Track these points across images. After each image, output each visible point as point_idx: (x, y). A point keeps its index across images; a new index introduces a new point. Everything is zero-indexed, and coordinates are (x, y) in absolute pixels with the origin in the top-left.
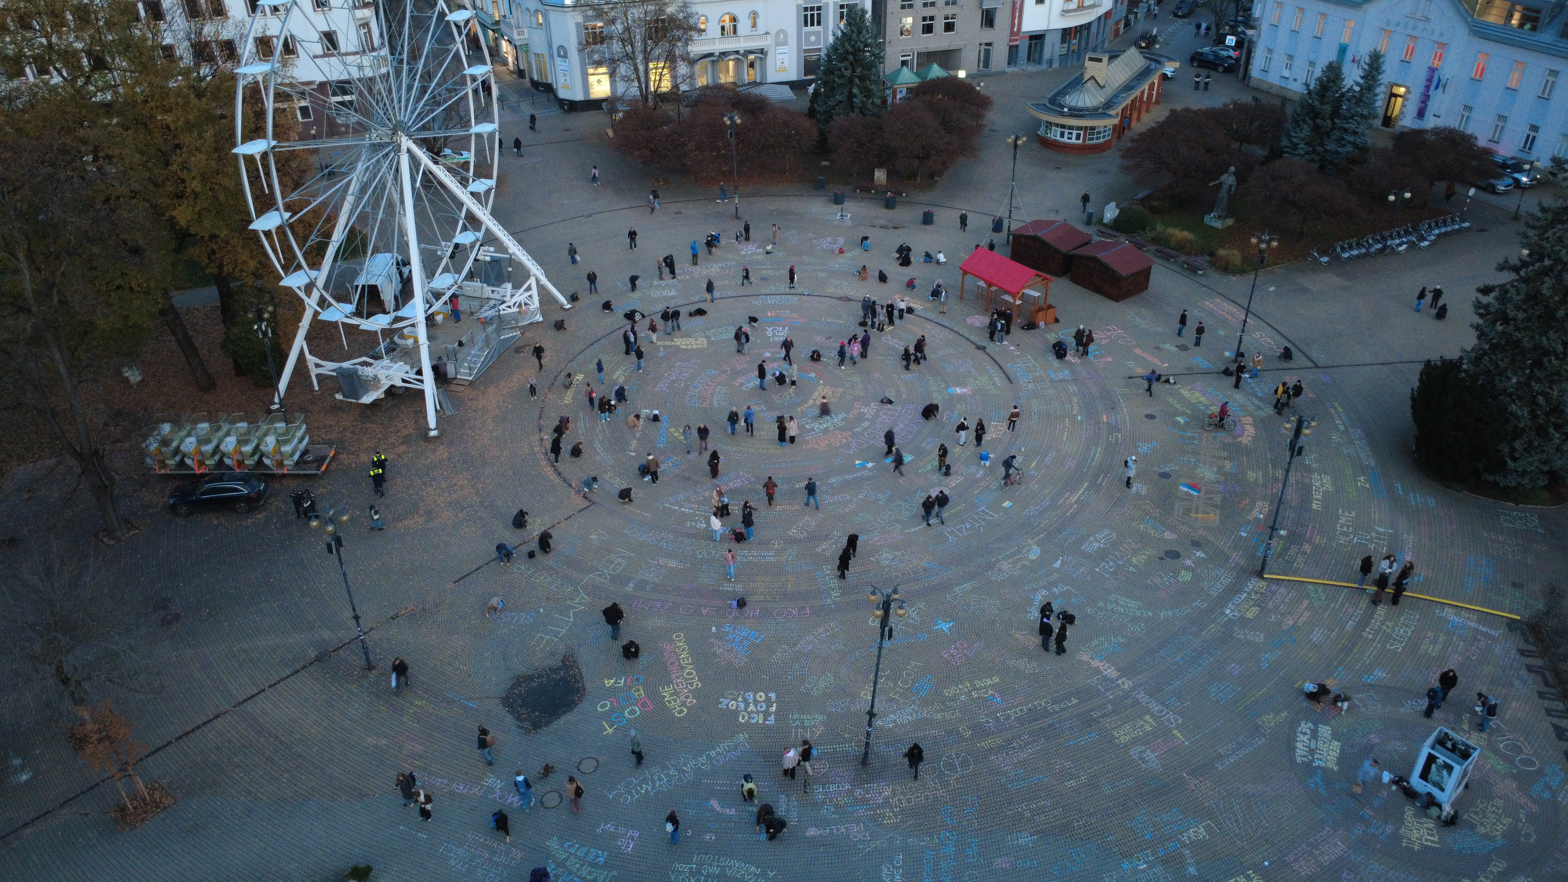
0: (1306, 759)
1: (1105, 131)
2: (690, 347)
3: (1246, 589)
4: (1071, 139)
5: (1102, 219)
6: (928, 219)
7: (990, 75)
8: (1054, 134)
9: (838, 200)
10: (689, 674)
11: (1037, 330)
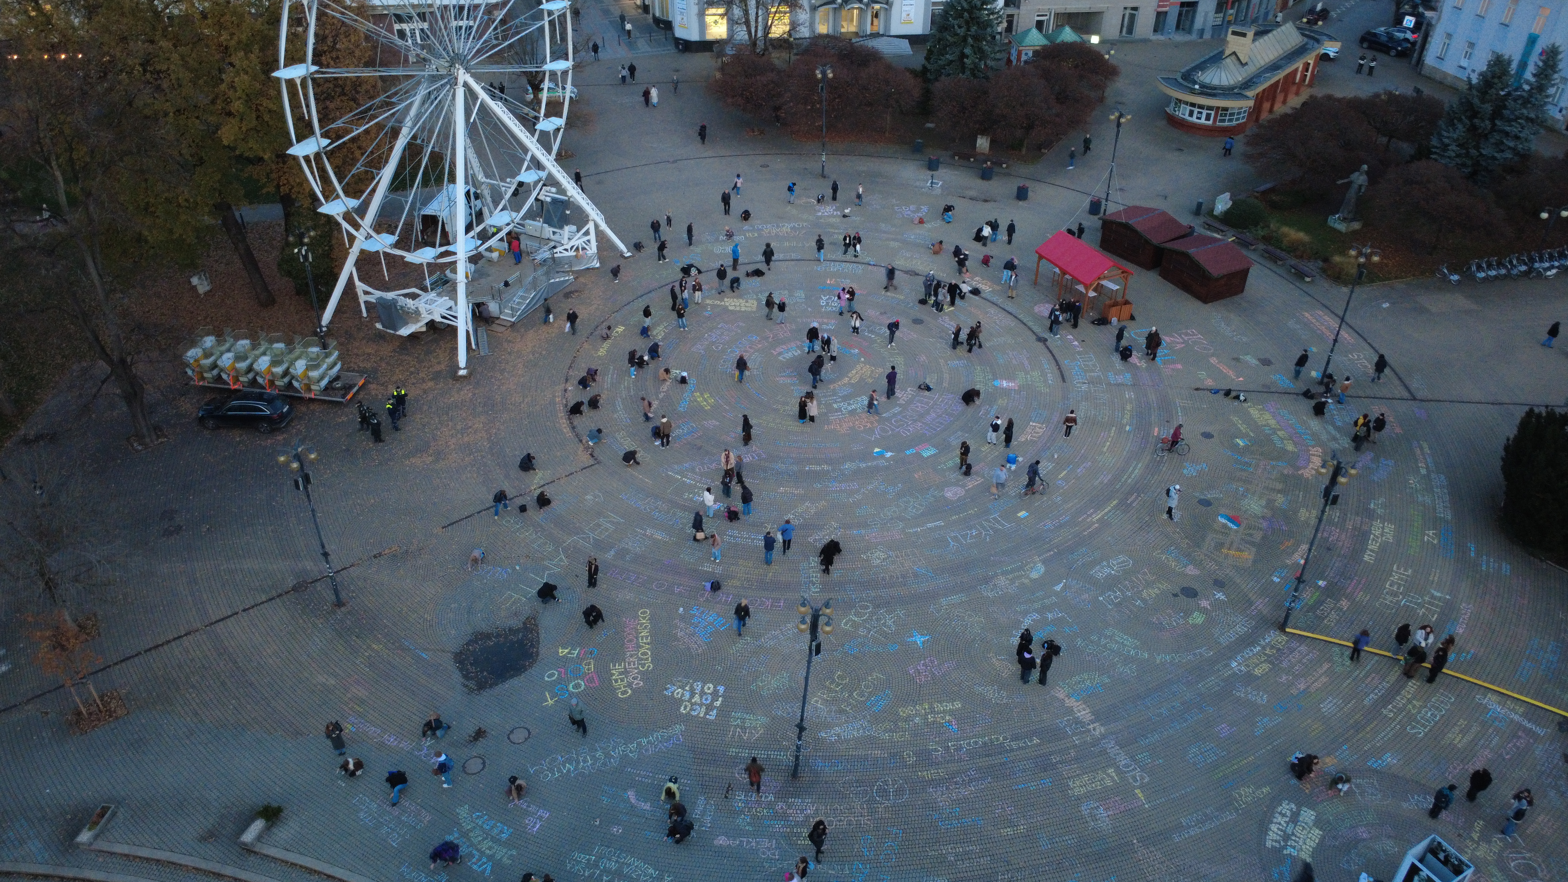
0: (1277, 845)
1: (1239, 113)
2: (738, 309)
3: (1262, 643)
4: (1199, 118)
5: (1213, 211)
6: (1022, 194)
7: (1132, 42)
8: (1183, 113)
9: (932, 166)
10: (644, 654)
11: (1108, 326)
